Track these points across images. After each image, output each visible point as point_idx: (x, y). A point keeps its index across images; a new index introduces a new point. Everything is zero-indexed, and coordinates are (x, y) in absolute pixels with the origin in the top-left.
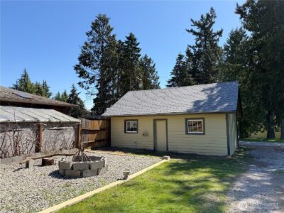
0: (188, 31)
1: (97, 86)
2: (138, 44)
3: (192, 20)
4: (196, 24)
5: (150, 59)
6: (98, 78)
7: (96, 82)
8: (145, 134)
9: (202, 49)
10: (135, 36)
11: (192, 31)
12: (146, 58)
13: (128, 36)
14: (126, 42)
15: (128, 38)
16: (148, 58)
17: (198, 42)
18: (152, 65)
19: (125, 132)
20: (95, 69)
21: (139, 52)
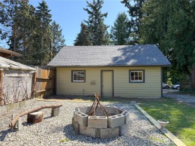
0: (84, 9)
1: (8, 42)
2: (49, 11)
3: (87, 2)
4: (91, 6)
5: (58, 25)
6: (10, 34)
7: (7, 38)
8: (93, 83)
9: (93, 24)
10: (47, 4)
11: (87, 10)
12: (54, 23)
13: (41, 2)
14: (39, 8)
15: (40, 4)
16: (57, 24)
17: (91, 19)
18: (59, 30)
19: (72, 81)
20: (7, 26)
21: (50, 17)
